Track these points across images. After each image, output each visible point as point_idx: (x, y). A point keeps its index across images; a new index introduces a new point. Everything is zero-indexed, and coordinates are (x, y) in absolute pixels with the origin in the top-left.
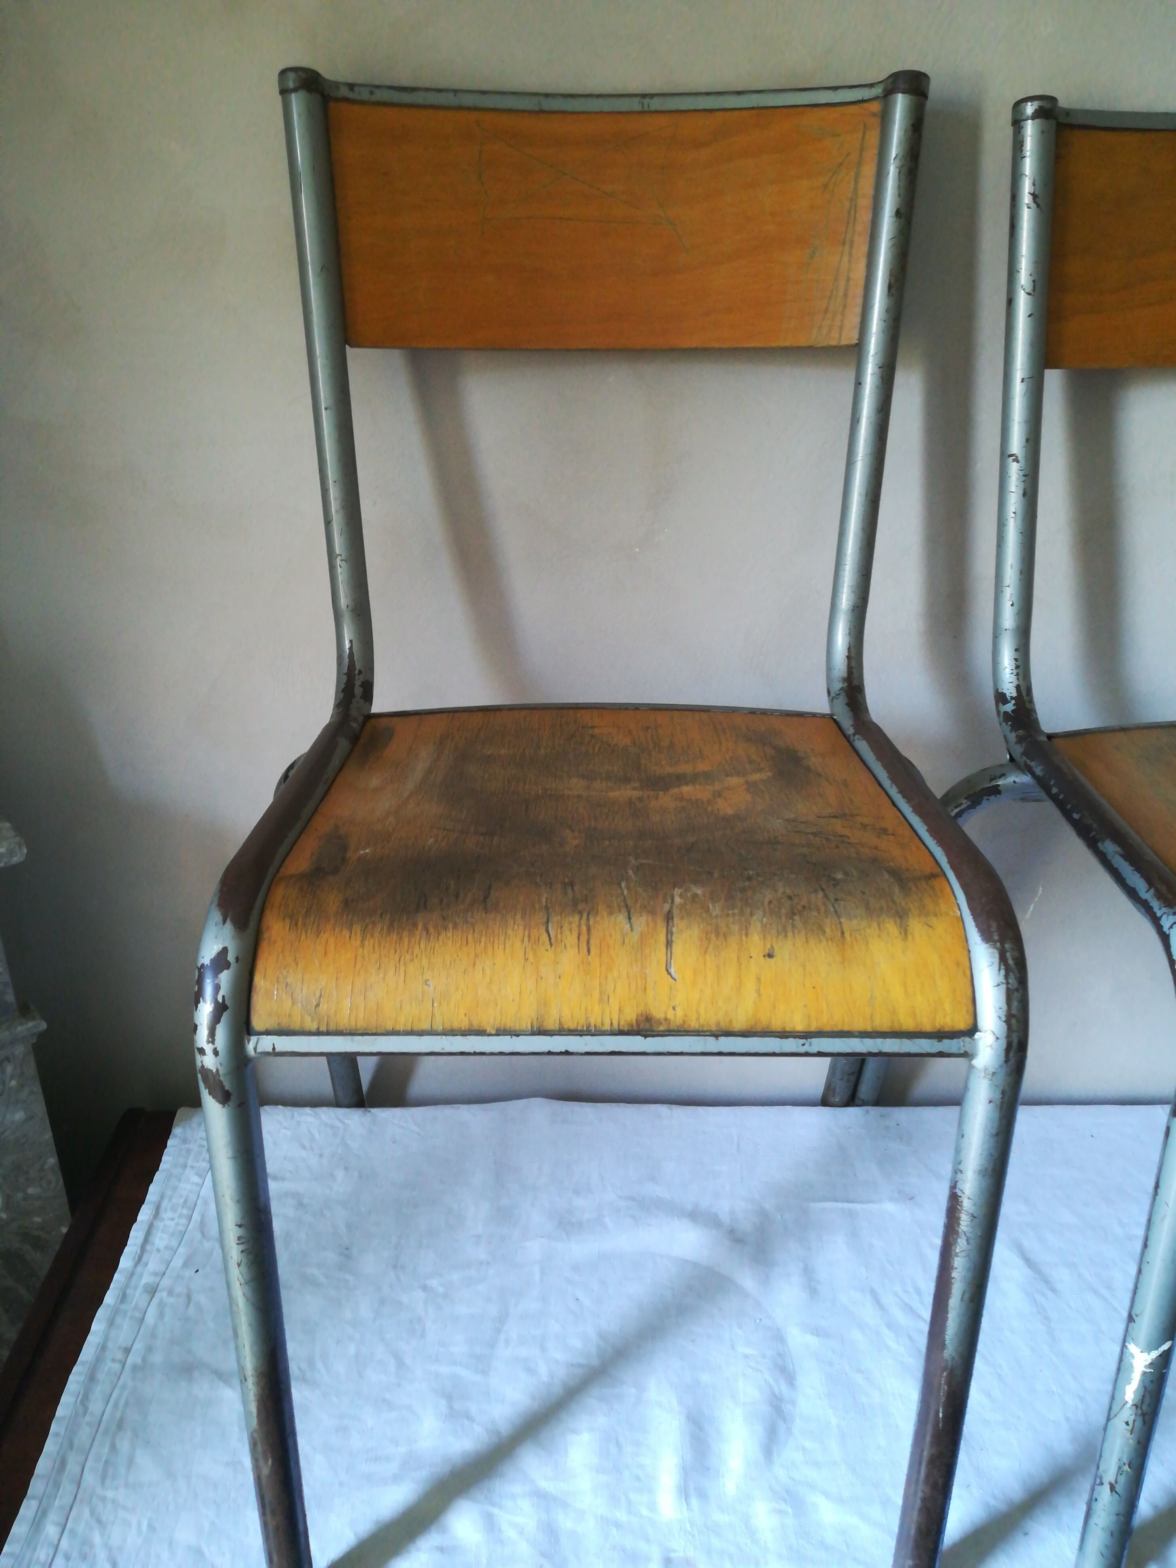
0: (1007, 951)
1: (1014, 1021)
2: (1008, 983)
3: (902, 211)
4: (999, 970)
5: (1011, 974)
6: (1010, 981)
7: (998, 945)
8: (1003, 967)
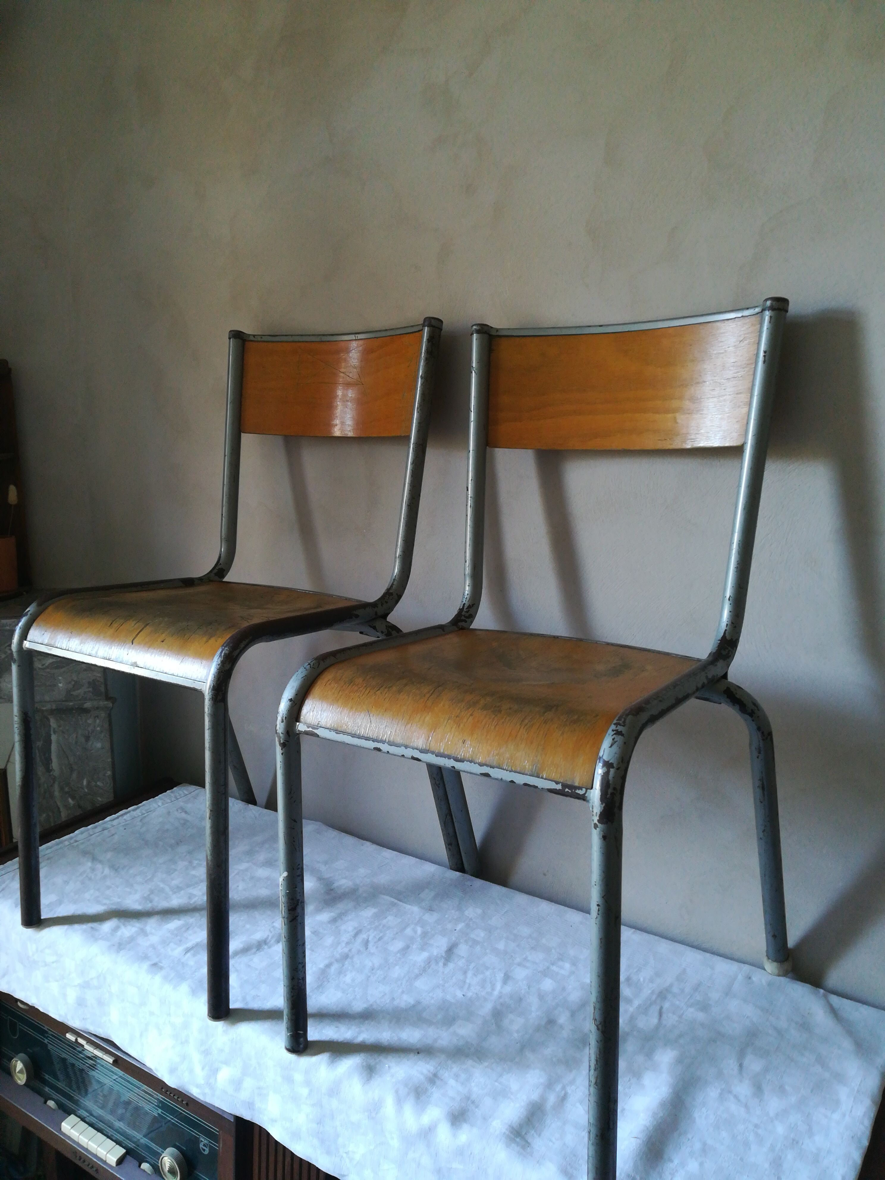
3: (423, 376)
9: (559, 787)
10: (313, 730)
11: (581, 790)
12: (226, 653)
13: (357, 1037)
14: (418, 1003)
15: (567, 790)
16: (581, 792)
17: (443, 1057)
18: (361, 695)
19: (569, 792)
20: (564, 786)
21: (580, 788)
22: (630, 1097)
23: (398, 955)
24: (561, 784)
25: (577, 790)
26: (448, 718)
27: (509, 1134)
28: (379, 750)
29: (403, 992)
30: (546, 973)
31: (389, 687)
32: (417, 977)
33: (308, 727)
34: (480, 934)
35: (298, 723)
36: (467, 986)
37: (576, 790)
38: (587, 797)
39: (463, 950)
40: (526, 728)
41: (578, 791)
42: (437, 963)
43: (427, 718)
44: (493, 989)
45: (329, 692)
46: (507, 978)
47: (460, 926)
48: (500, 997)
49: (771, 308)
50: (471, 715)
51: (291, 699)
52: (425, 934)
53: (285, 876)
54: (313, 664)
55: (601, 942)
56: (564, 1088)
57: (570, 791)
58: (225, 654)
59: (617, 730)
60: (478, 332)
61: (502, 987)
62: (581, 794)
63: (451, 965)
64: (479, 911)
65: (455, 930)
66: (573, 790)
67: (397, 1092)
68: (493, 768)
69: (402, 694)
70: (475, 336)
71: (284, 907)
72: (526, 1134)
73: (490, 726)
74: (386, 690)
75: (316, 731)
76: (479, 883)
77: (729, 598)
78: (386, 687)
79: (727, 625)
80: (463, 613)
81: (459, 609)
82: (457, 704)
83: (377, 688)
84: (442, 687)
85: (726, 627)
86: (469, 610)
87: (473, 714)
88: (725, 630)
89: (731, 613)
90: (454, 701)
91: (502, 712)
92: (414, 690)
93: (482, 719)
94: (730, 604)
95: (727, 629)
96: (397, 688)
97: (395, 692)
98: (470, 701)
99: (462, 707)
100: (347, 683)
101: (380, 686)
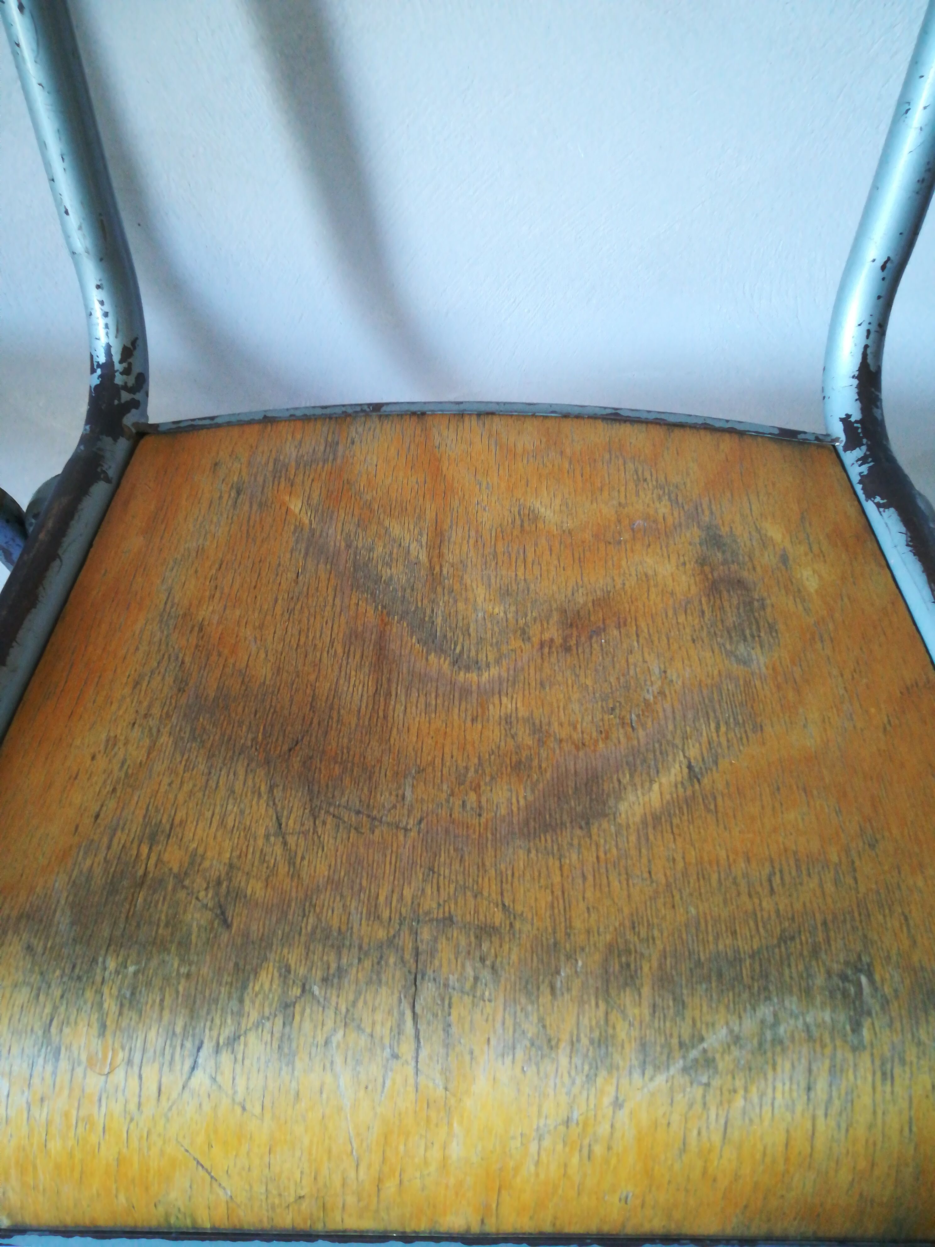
26: (534, 1133)
77: (886, 262)
78: (217, 1049)
79: (869, 332)
80: (119, 380)
81: (99, 366)
82: (537, 1065)
83: (183, 1064)
84: (429, 980)
85: (868, 337)
86: (130, 364)
87: (621, 1099)
88: (866, 347)
89: (881, 300)
90: (519, 1054)
91: (720, 1065)
92: (340, 1033)
93: (664, 1114)
94: (883, 279)
95: (869, 342)
96: (265, 1039)
97: (267, 1062)
98: (578, 1040)
99: (566, 1079)
100: (41, 1061)
101: (188, 1044)
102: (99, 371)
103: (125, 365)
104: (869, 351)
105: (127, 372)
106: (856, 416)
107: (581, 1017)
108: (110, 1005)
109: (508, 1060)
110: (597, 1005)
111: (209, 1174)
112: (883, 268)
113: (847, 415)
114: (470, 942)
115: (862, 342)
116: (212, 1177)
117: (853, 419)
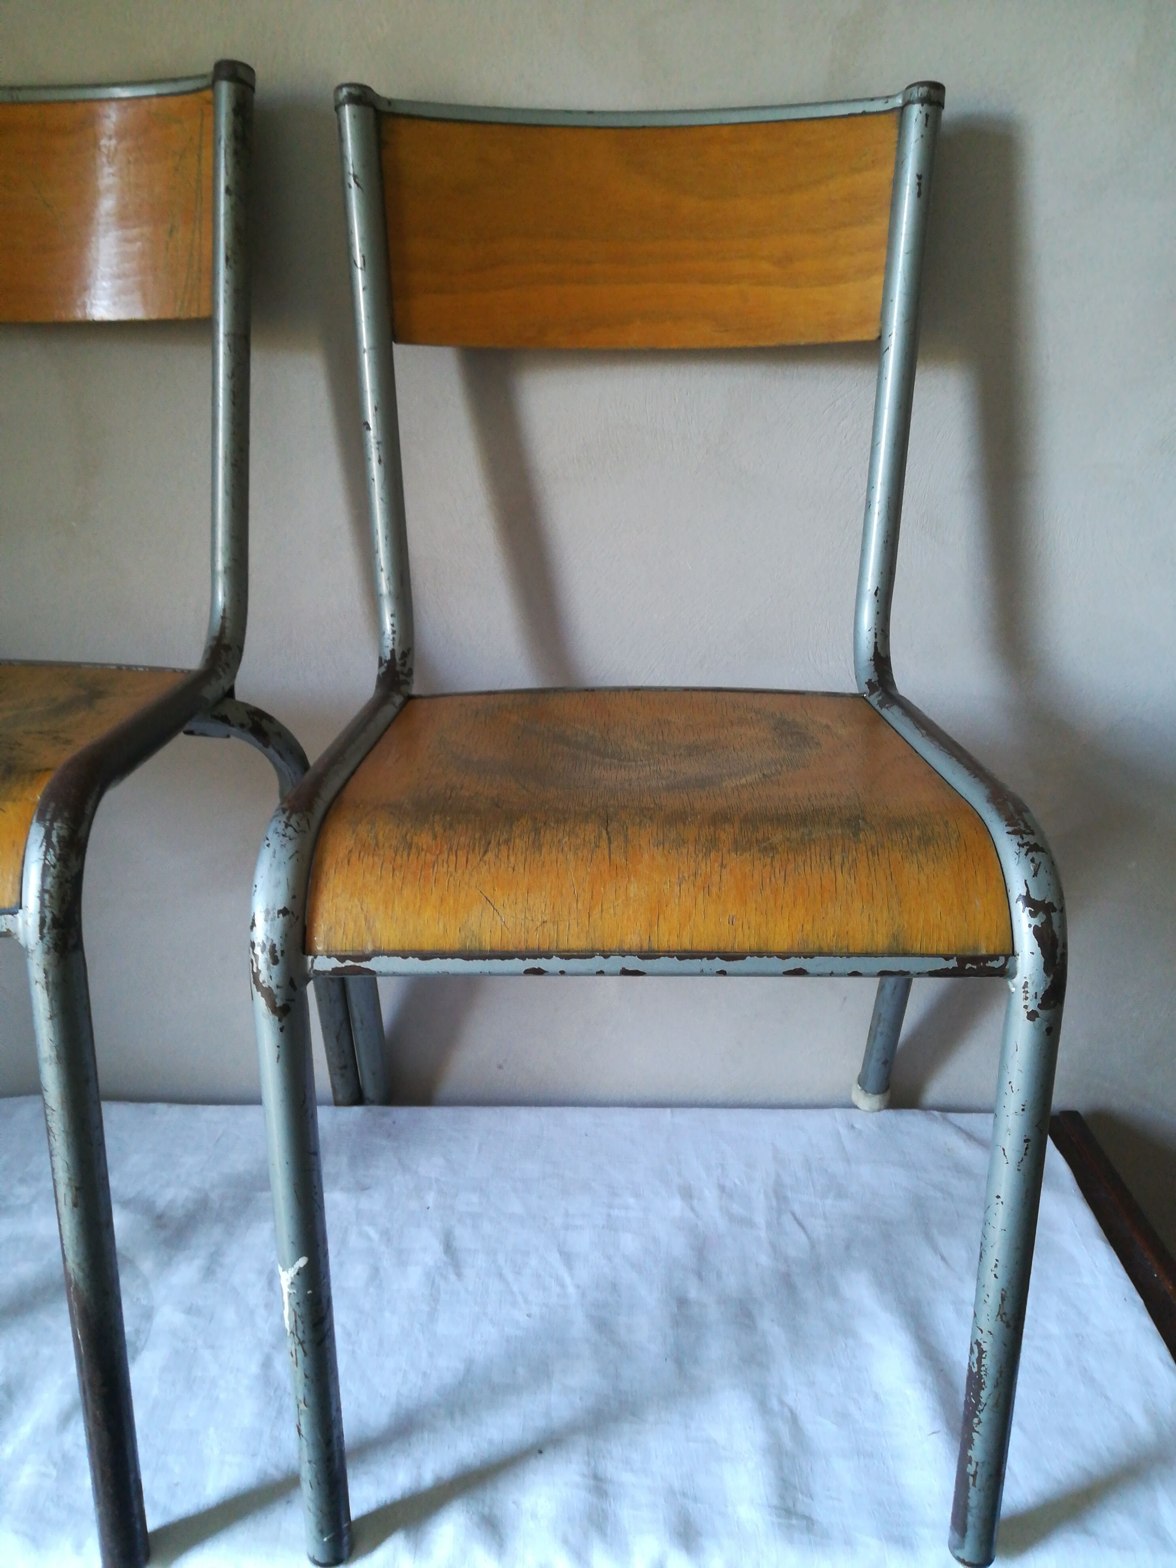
0: (54, 829)
1: (47, 896)
2: (46, 859)
3: (231, 188)
4: (41, 846)
5: (51, 850)
6: (49, 857)
7: (48, 824)
8: (44, 844)
9: (953, 964)
10: (357, 964)
11: (996, 961)
12: (63, 837)
13: (420, 1475)
14: (470, 1363)
15: (968, 966)
16: (996, 964)
17: (582, 1441)
18: (452, 869)
19: (975, 969)
20: (963, 960)
21: (994, 957)
22: (867, 1370)
23: (371, 1290)
24: (955, 958)
25: (989, 962)
26: (677, 881)
27: (779, 1520)
28: (538, 972)
29: (431, 1355)
30: (611, 1226)
31: (507, 842)
32: (432, 1316)
33: (342, 959)
34: (469, 1201)
35: (310, 958)
36: (520, 1299)
37: (987, 962)
38: (1008, 970)
39: (464, 1237)
40: (845, 870)
41: (990, 964)
42: (445, 1278)
43: (632, 888)
44: (563, 1286)
45: (368, 876)
46: (567, 1258)
47: (431, 1198)
48: (583, 1295)
49: (923, 101)
50: (722, 866)
51: (285, 908)
52: (386, 1235)
53: (302, 1266)
54: (298, 823)
55: (1026, 1196)
56: (782, 1403)
57: (975, 967)
58: (60, 839)
59: (1027, 844)
60: (353, 100)
61: (572, 1277)
62: (996, 967)
63: (469, 1273)
64: (439, 1161)
65: (428, 1208)
66: (982, 964)
67: (565, 1541)
68: (812, 957)
69: (544, 850)
70: (347, 111)
71: (303, 1323)
72: (794, 1505)
73: (773, 879)
74: (504, 848)
75: (364, 965)
76: (402, 1114)
77: (876, 591)
78: (499, 844)
79: (876, 634)
80: (398, 668)
81: (386, 661)
82: (677, 849)
83: (480, 849)
84: (615, 821)
85: (876, 637)
86: (405, 662)
87: (724, 863)
88: (876, 643)
89: (879, 615)
90: (667, 846)
91: (780, 849)
92: (566, 839)
93: (750, 871)
94: (878, 601)
95: (878, 640)
96: (525, 840)
97: (527, 849)
98: (699, 840)
99: (693, 855)
100: (401, 849)
101: (483, 842)
102: (386, 665)
103: (403, 661)
104: (878, 646)
105: (404, 665)
106: (875, 678)
107: (700, 832)
108: (438, 829)
109: (661, 848)
110: (709, 828)
111: (493, 907)
112: (876, 594)
113: (869, 680)
114: (637, 812)
115: (873, 640)
116: (494, 909)
117: (873, 681)
